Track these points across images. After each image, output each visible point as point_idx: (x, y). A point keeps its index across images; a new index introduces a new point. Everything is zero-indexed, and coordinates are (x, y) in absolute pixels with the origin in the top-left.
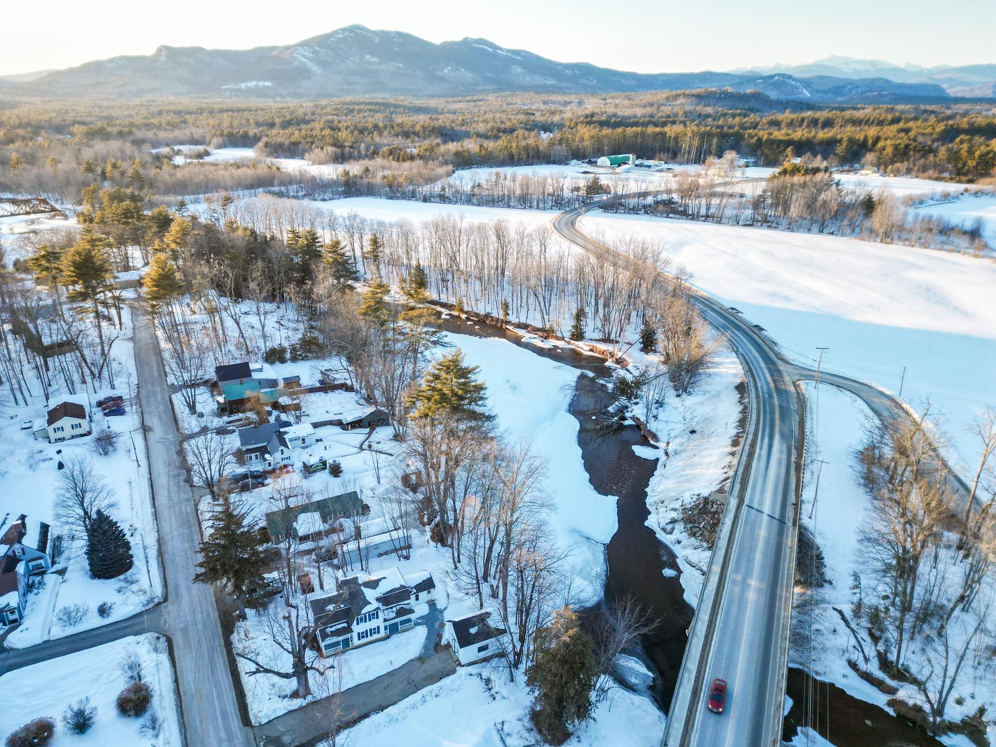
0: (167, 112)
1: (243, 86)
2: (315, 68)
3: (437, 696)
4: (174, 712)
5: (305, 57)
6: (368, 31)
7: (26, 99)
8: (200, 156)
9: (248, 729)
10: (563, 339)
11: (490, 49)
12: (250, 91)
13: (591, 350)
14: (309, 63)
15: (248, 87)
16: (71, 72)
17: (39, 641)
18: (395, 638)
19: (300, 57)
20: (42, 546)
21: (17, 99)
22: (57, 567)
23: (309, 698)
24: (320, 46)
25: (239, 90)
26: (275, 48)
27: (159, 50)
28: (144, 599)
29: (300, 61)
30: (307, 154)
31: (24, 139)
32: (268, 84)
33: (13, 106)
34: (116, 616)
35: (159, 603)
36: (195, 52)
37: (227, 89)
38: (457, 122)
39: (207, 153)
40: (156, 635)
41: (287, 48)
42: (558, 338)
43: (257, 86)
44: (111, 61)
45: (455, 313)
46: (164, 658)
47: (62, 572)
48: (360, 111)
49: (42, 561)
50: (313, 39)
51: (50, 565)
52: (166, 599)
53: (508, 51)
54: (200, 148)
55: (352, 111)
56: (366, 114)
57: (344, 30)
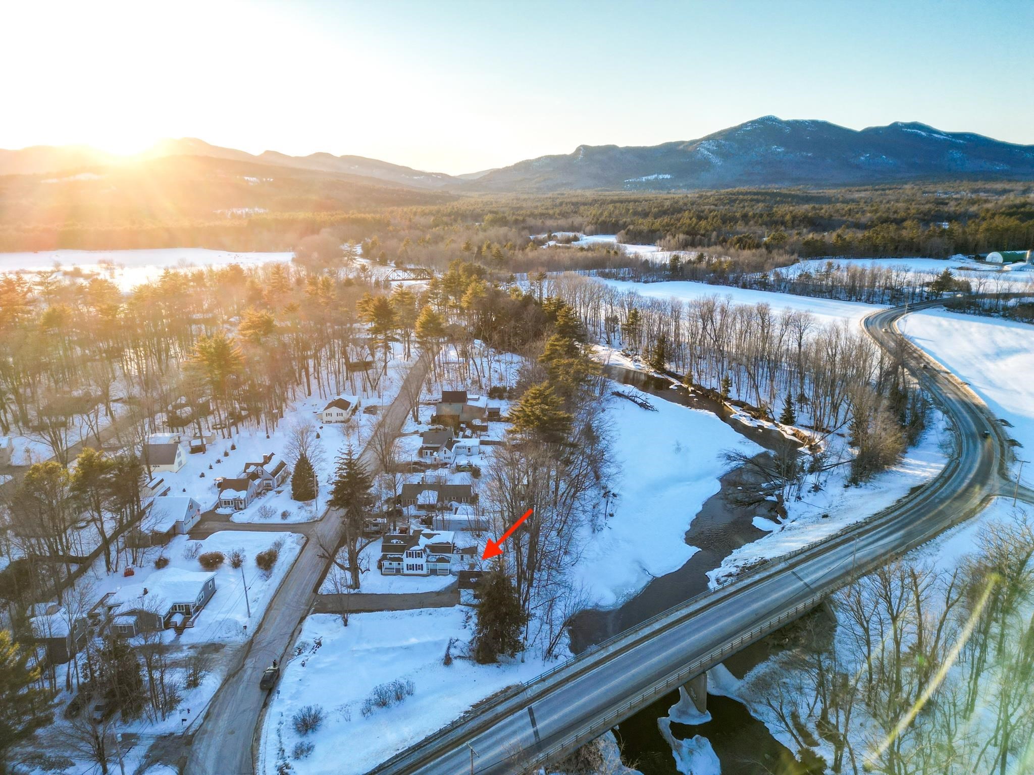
0: (566, 204)
1: (644, 179)
2: (716, 161)
3: (430, 614)
4: (284, 574)
5: (708, 150)
6: (780, 122)
7: (469, 194)
8: (568, 241)
9: (314, 594)
10: (772, 421)
11: (923, 133)
12: (649, 184)
13: (794, 435)
14: (711, 156)
15: (648, 180)
16: (507, 170)
17: (245, 521)
18: (432, 578)
19: (702, 150)
20: (274, 473)
21: (463, 193)
22: (279, 489)
23: (356, 591)
24: (726, 140)
25: (641, 183)
26: (683, 142)
27: (578, 150)
28: (309, 515)
29: (703, 155)
30: (658, 241)
31: (446, 224)
32: (668, 176)
33: (457, 198)
34: (290, 520)
35: (317, 521)
36: (610, 150)
37: (629, 183)
38: (841, 211)
39: (576, 239)
40: (303, 535)
41: (693, 142)
42: (768, 420)
43: (656, 179)
44: (539, 159)
45: (685, 386)
46: (298, 548)
47: (279, 492)
48: (742, 200)
49: (271, 482)
50: (720, 133)
51: (276, 486)
52: (321, 520)
53: (948, 134)
54: (571, 235)
55: (735, 201)
56: (746, 204)
57: (753, 122)
